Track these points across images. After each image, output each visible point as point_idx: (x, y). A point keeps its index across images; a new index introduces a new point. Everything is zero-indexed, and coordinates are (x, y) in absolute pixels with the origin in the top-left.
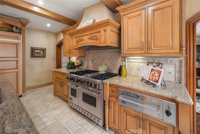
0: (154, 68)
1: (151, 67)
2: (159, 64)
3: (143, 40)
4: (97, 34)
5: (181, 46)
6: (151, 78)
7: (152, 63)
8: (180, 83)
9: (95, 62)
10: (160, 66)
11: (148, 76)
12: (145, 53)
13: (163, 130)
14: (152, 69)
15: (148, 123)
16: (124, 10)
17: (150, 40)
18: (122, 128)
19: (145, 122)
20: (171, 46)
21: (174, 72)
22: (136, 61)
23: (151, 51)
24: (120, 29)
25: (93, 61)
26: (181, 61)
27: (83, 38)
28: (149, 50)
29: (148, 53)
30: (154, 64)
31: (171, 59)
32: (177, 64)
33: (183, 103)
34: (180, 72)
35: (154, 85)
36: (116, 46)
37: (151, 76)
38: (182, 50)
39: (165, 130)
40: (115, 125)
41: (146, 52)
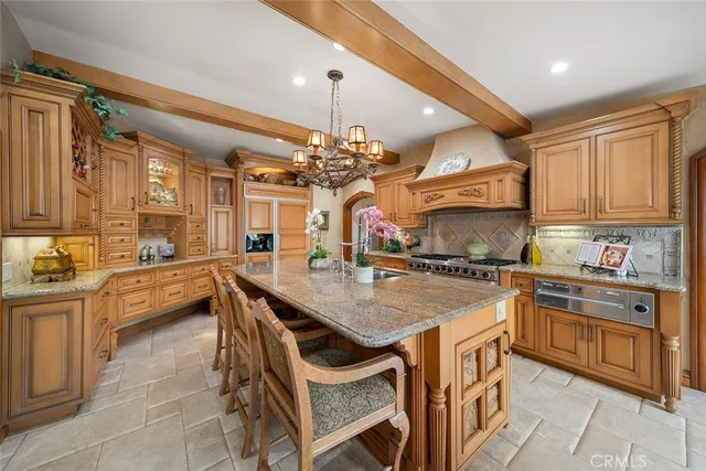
0: (611, 245)
1: (603, 244)
2: (621, 238)
3: (585, 195)
4: (480, 186)
5: (672, 207)
6: (605, 262)
7: (606, 237)
8: (675, 275)
9: (453, 237)
10: (626, 241)
11: (599, 260)
12: (590, 219)
13: (631, 339)
14: (607, 248)
15: (599, 330)
16: (539, 140)
17: (600, 193)
18: (543, 345)
19: (594, 330)
20: (650, 204)
21: (660, 255)
22: (562, 234)
23: (604, 216)
24: (527, 176)
25: (445, 236)
26: (677, 234)
27: (444, 192)
28: (599, 214)
29: (596, 219)
30: (611, 239)
31: (653, 229)
32: (668, 239)
33: (667, 291)
34: (675, 254)
35: (612, 273)
36: (519, 206)
37: (605, 257)
38: (675, 213)
39: (634, 338)
40: (527, 341)
41: (593, 217)
